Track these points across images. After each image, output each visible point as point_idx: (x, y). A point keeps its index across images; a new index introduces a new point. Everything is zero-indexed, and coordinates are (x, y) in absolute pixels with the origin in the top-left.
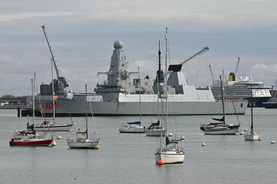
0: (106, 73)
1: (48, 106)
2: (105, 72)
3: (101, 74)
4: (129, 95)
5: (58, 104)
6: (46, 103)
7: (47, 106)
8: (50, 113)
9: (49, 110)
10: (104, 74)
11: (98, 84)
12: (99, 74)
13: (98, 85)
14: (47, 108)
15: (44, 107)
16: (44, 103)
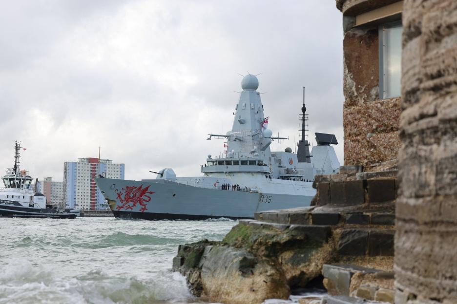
0: (225, 136)
1: (132, 195)
2: (223, 135)
3: (216, 137)
4: (274, 180)
5: (151, 193)
6: (127, 187)
7: (128, 194)
8: (133, 211)
9: (131, 204)
10: (222, 137)
11: (210, 157)
12: (213, 137)
13: (210, 160)
14: (127, 201)
15: (123, 197)
16: (123, 189)
